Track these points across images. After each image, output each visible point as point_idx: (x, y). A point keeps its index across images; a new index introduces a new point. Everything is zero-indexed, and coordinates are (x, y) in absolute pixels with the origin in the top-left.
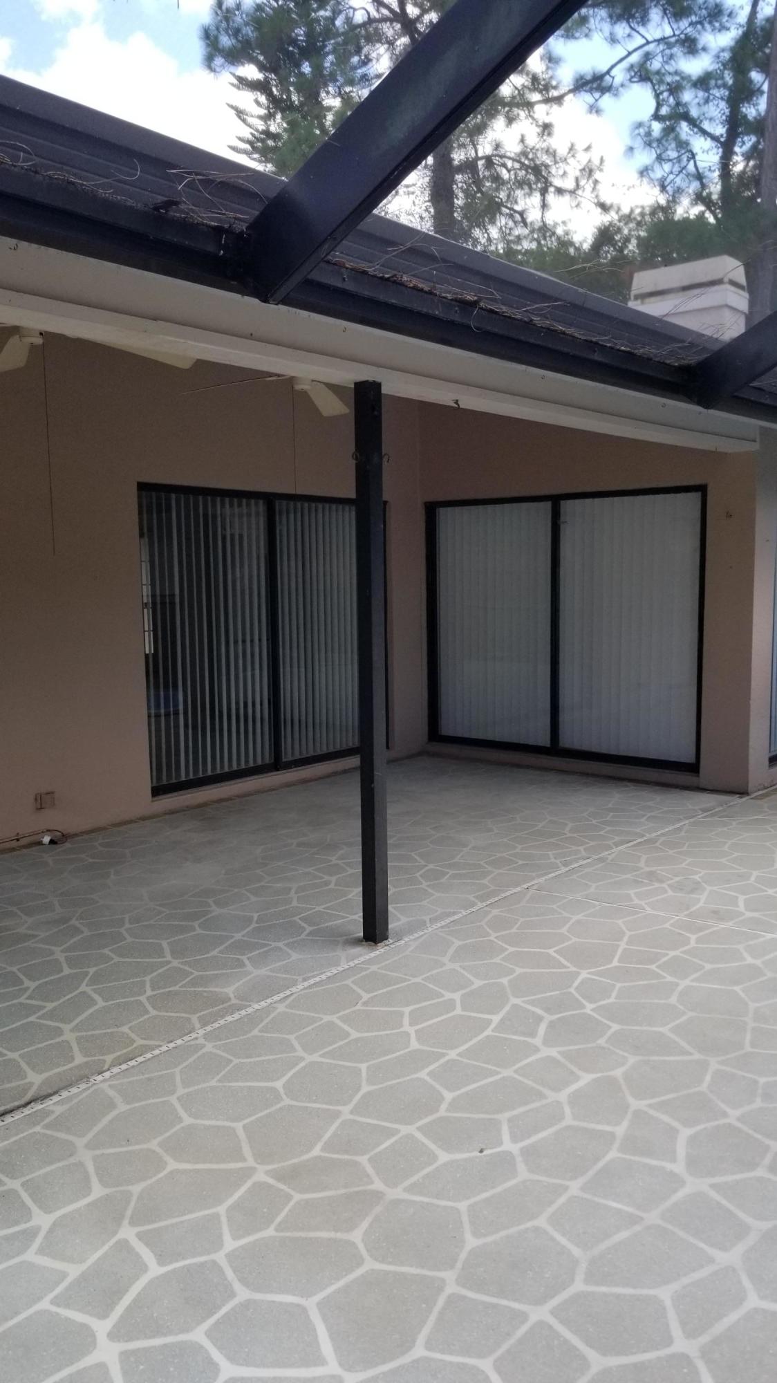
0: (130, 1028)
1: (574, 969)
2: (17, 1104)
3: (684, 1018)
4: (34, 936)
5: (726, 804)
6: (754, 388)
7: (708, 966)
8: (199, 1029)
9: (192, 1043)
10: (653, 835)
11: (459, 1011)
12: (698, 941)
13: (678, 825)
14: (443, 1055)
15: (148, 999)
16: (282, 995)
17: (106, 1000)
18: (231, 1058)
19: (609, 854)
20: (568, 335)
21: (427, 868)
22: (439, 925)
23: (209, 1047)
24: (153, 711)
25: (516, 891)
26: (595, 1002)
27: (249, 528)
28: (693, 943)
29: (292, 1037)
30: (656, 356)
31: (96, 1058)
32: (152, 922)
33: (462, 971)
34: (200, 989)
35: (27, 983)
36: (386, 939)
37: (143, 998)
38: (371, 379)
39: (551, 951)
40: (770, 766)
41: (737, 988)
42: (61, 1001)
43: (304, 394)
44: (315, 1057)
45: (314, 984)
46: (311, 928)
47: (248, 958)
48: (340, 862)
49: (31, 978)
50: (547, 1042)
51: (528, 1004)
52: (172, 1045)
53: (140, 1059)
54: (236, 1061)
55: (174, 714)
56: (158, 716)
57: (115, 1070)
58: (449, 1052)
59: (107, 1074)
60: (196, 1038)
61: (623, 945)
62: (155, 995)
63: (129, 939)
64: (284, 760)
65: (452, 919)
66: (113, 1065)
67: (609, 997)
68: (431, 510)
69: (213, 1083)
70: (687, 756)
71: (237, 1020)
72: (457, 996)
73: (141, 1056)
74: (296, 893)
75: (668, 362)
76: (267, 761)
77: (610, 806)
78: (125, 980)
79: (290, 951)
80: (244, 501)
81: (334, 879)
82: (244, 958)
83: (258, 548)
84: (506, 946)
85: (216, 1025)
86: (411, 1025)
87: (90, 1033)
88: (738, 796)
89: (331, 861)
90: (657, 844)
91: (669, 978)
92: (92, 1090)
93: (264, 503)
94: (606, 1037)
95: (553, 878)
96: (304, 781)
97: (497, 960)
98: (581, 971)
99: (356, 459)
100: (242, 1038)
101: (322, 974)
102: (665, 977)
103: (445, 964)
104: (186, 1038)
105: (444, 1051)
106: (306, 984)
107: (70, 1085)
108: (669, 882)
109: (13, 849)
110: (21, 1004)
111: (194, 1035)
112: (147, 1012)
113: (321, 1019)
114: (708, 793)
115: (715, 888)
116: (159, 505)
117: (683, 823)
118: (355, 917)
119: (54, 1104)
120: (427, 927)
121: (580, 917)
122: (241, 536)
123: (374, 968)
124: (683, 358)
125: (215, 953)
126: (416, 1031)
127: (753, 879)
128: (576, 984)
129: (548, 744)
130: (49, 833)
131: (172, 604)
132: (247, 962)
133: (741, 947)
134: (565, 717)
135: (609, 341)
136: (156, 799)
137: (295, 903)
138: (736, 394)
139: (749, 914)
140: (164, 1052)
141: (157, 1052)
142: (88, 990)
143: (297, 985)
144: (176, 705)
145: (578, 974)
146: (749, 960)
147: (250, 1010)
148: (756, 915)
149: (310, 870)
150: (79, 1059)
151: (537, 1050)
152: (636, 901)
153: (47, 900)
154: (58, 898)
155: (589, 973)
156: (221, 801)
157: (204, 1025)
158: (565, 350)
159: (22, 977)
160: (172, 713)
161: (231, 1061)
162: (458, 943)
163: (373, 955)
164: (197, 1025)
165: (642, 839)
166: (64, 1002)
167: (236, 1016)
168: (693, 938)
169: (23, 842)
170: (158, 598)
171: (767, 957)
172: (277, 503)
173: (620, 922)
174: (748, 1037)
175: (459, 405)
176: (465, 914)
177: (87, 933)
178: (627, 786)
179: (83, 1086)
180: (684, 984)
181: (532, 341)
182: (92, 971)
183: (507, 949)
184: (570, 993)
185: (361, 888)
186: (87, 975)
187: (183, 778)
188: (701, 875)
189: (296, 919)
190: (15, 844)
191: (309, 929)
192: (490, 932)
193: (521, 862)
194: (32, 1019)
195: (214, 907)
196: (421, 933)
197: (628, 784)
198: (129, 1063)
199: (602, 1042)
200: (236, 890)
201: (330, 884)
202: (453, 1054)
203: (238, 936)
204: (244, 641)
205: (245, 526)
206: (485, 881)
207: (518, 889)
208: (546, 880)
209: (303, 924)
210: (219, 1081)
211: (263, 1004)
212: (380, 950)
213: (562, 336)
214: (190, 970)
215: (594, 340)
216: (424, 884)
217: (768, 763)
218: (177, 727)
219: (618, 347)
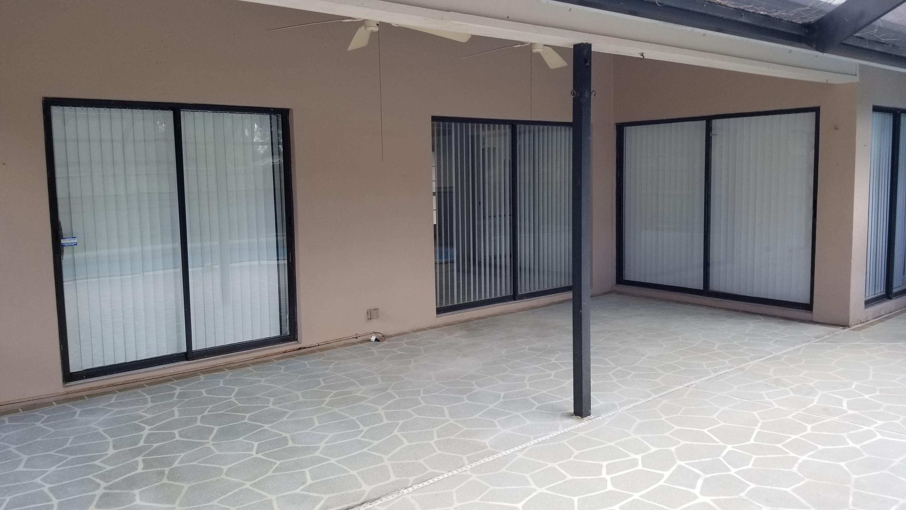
0: (424, 461)
1: (722, 444)
2: (356, 503)
3: (802, 483)
4: (365, 398)
5: (833, 333)
6: (856, 37)
7: (820, 447)
8: (467, 465)
9: (464, 473)
10: (779, 353)
11: (640, 467)
12: (813, 429)
13: (797, 347)
14: (630, 496)
15: (435, 442)
16: (520, 447)
17: (410, 442)
18: (488, 485)
19: (747, 366)
20: (723, 5)
21: (616, 369)
22: (626, 408)
23: (474, 477)
24: (438, 261)
25: (680, 388)
26: (737, 467)
27: (500, 144)
28: (809, 431)
29: (527, 475)
30: (786, 17)
31: (404, 478)
32: (437, 394)
33: (642, 440)
34: (468, 439)
35: (362, 427)
36: (589, 414)
37: (432, 442)
38: (584, 42)
39: (705, 431)
40: (865, 307)
41: (842, 464)
42: (382, 440)
43: (538, 54)
44: (543, 490)
45: (542, 441)
46: (539, 405)
47: (498, 421)
48: (557, 362)
49: (365, 425)
50: (703, 493)
51: (690, 466)
52: (450, 474)
53: (431, 481)
54: (491, 488)
55: (450, 263)
56: (441, 263)
57: (415, 487)
58: (634, 494)
59: (410, 489)
60: (466, 471)
61: (757, 429)
62: (439, 441)
63: (424, 404)
64: (519, 293)
65: (634, 405)
66: (414, 484)
67: (748, 465)
68: (620, 128)
69: (477, 501)
70: (804, 299)
71: (491, 461)
72: (639, 457)
73: (431, 479)
74: (528, 381)
75: (794, 21)
76: (509, 294)
77: (747, 332)
78: (421, 429)
79: (525, 419)
80: (497, 126)
81: (553, 373)
82: (495, 421)
83: (505, 155)
84: (674, 425)
85: (478, 463)
86: (608, 474)
87: (400, 462)
88: (842, 327)
89: (551, 361)
90: (782, 360)
91: (792, 454)
92: (401, 498)
93: (509, 127)
94: (746, 492)
95: (706, 380)
96: (532, 308)
97: (667, 434)
98: (727, 445)
99: (574, 95)
100: (495, 473)
101: (546, 435)
102: (789, 453)
103: (630, 435)
104: (460, 470)
105: (631, 493)
106: (536, 441)
107: (388, 494)
108: (791, 387)
109: (354, 344)
110: (358, 440)
111: (464, 469)
112: (434, 451)
113: (547, 465)
114: (820, 325)
115: (825, 392)
116: (444, 131)
117: (800, 346)
118: (568, 399)
119: (378, 505)
120: (617, 409)
121: (726, 408)
122: (494, 149)
123: (581, 434)
124: (805, 18)
125: (477, 416)
126: (611, 478)
127: (853, 387)
128: (724, 454)
129: (701, 288)
130: (374, 334)
131: (451, 193)
132: (497, 423)
133: (844, 435)
134: (714, 270)
135: (752, 8)
136: (438, 315)
137: (528, 387)
138: (844, 42)
139: (851, 412)
140: (445, 478)
141: (441, 477)
142: (399, 434)
143: (530, 441)
144: (452, 256)
145: (725, 447)
146: (851, 444)
147: (500, 455)
148: (856, 412)
149: (537, 366)
150: (393, 478)
151: (696, 497)
152: (767, 399)
153: (373, 376)
154: (380, 375)
155: (733, 447)
156: (479, 318)
157: (470, 462)
158: (721, 15)
159: (358, 422)
160: (449, 261)
161: (488, 488)
162: (639, 421)
163: (580, 425)
164: (466, 462)
165: (770, 356)
166: (384, 441)
167: (491, 458)
168: (809, 426)
169: (359, 339)
170: (442, 190)
171: (865, 443)
172: (518, 126)
173: (755, 413)
174: (851, 499)
175: (643, 56)
176: (644, 402)
177: (397, 398)
178: (758, 319)
179: (396, 495)
180: (803, 458)
181: (698, 10)
182: (401, 422)
183: (673, 427)
184: (719, 460)
185: (572, 380)
186: (398, 425)
187: (456, 303)
188: (815, 382)
189: (529, 398)
190: (354, 340)
191: (537, 405)
192: (662, 415)
193: (683, 368)
194: (365, 450)
195: (476, 387)
196: (613, 413)
197: (761, 317)
198: (424, 483)
199: (743, 495)
200: (489, 376)
201: (551, 376)
202: (636, 496)
203: (491, 406)
204: (495, 216)
205: (497, 143)
206: (658, 380)
207: (681, 387)
208: (701, 382)
209: (533, 401)
210: (481, 500)
211: (508, 452)
212: (585, 422)
213: (718, 6)
214: (462, 426)
215: (741, 8)
216: (615, 380)
217: (864, 305)
218: (452, 271)
219: (758, 12)
